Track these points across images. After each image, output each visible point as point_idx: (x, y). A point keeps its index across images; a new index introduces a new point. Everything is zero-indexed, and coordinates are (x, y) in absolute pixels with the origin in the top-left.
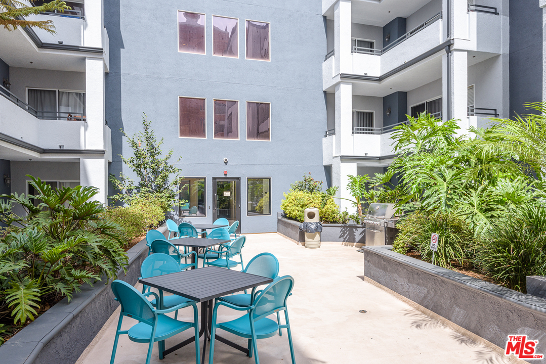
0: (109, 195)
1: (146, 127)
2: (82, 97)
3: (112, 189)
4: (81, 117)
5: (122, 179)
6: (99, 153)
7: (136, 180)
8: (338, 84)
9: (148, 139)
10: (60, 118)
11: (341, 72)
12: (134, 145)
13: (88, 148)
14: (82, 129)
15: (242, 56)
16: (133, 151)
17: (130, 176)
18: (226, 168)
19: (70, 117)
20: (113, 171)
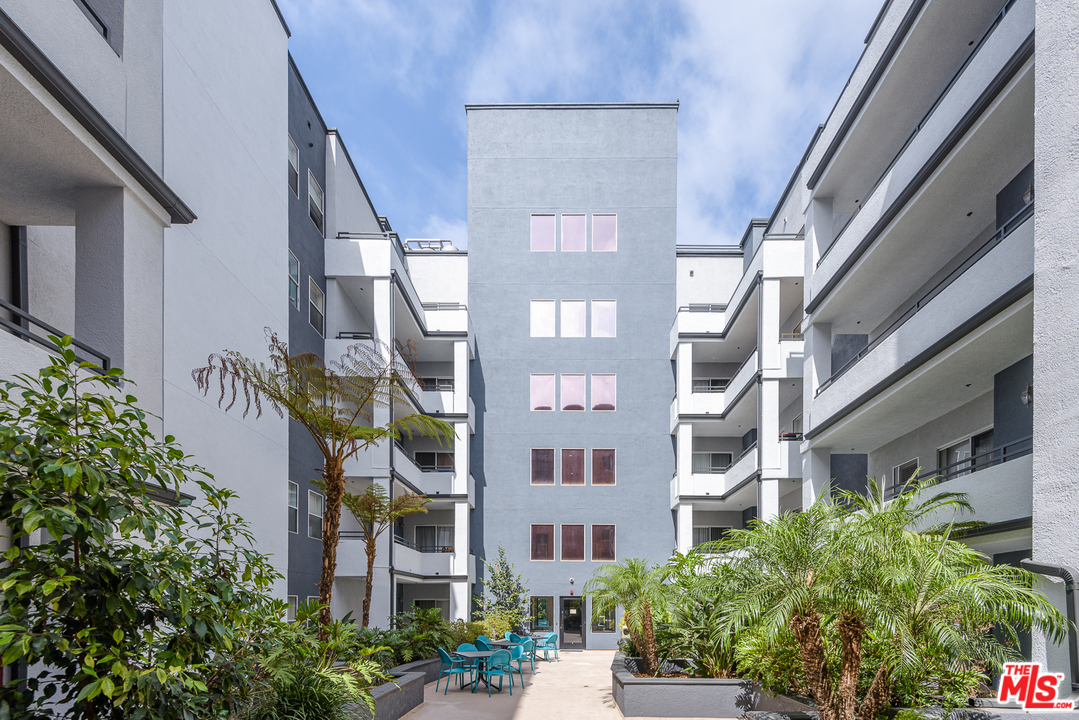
0: (473, 611)
1: (502, 554)
2: (452, 530)
3: (474, 606)
4: (450, 549)
5: (483, 598)
6: (463, 578)
7: (494, 599)
8: (678, 505)
9: (502, 564)
10: (438, 551)
11: (681, 494)
12: (491, 570)
13: (456, 574)
14: (452, 558)
15: (588, 483)
16: (491, 574)
17: (489, 597)
18: (572, 588)
19: (445, 550)
20: (476, 591)
